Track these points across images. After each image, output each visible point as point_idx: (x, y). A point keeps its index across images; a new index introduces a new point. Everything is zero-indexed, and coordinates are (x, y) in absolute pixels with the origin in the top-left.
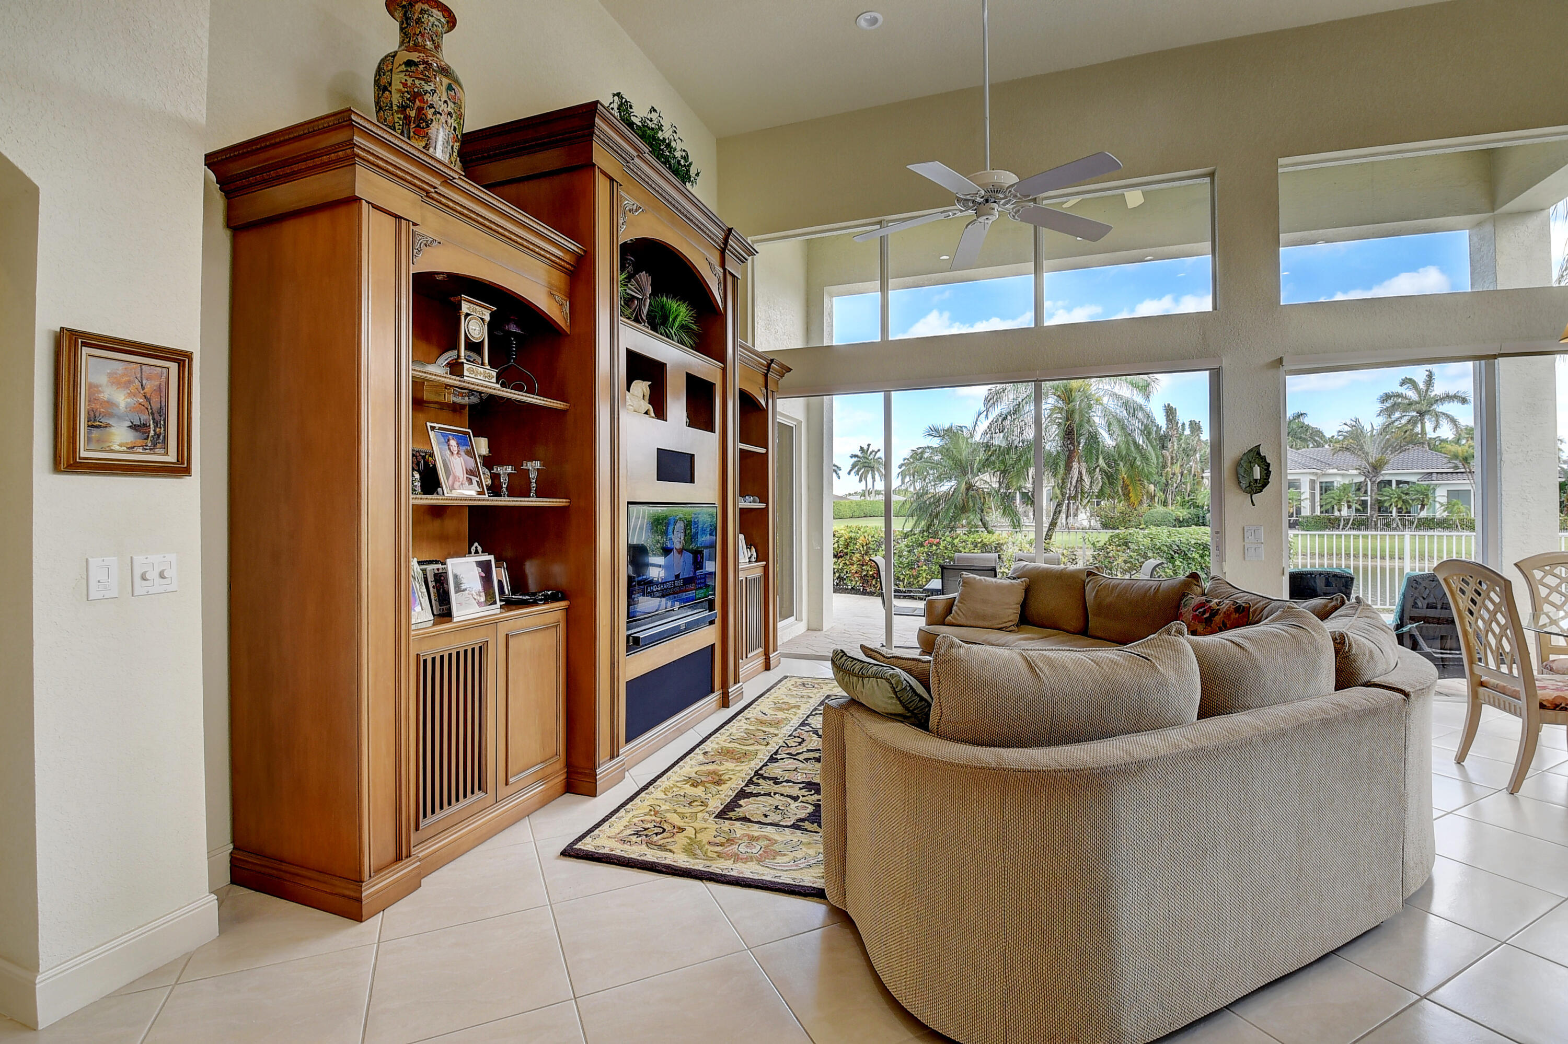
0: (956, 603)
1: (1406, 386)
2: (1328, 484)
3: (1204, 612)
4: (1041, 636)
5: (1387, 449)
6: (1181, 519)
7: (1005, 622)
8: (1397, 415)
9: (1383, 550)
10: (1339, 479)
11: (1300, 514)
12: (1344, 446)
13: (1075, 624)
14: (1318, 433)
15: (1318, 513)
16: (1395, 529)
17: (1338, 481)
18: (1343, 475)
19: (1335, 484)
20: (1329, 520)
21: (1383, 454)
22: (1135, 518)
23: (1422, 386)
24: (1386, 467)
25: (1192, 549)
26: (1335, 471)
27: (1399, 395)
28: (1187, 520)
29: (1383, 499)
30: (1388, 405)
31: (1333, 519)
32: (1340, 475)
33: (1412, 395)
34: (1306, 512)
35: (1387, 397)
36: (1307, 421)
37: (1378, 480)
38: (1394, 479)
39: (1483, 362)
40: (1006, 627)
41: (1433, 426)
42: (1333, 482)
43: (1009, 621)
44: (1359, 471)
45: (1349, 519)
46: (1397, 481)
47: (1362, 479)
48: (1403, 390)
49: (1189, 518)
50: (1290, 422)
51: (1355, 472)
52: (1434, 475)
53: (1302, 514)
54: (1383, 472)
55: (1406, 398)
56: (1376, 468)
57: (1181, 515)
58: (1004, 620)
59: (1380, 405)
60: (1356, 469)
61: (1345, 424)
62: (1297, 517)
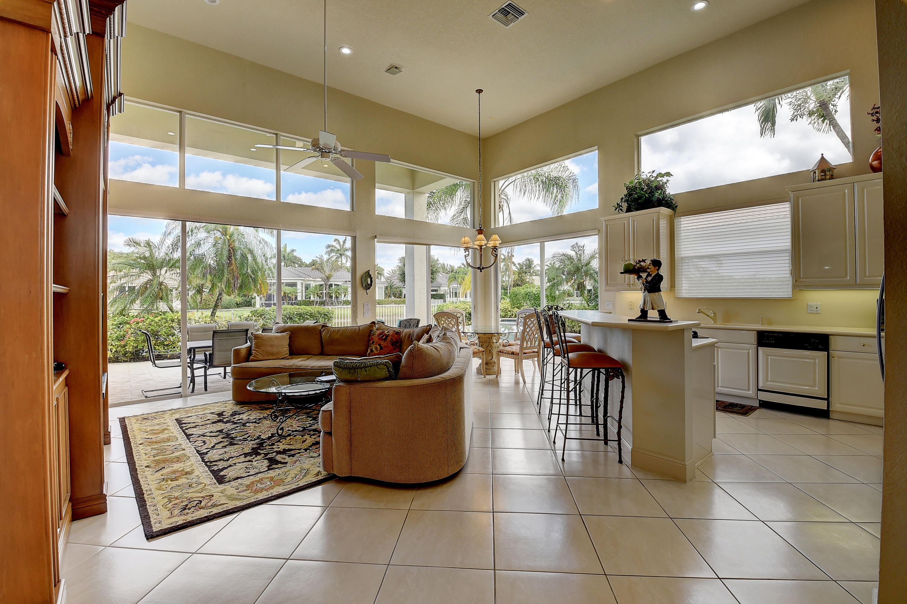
0: (253, 348)
1: (336, 242)
2: (308, 285)
3: (383, 336)
4: (306, 359)
5: (332, 270)
6: (238, 303)
7: (285, 355)
8: (332, 254)
9: (344, 315)
10: (312, 282)
11: (297, 299)
12: (316, 267)
13: (317, 350)
14: (300, 259)
15: (304, 299)
16: (335, 306)
17: (313, 284)
18: (314, 281)
19: (311, 285)
20: (310, 302)
21: (331, 272)
22: (212, 302)
23: (342, 243)
24: (332, 278)
25: (295, 316)
26: (311, 279)
27: (333, 246)
28: (241, 303)
29: (330, 292)
30: (329, 250)
31: (311, 301)
32: (313, 280)
33: (338, 247)
34: (299, 298)
35: (329, 246)
36: (295, 254)
37: (329, 284)
38: (333, 283)
39: (428, 246)
40: (286, 357)
41: (345, 261)
42: (310, 284)
43: (286, 354)
44: (321, 279)
45: (318, 302)
46: (334, 284)
47: (323, 283)
48: (334, 244)
49: (243, 302)
50: (289, 254)
51: (320, 280)
52: (348, 282)
53: (298, 299)
54: (331, 280)
55: (336, 248)
56: (328, 278)
57: (238, 301)
58: (284, 354)
59: (326, 250)
60: (321, 278)
61: (317, 257)
62: (295, 301)
